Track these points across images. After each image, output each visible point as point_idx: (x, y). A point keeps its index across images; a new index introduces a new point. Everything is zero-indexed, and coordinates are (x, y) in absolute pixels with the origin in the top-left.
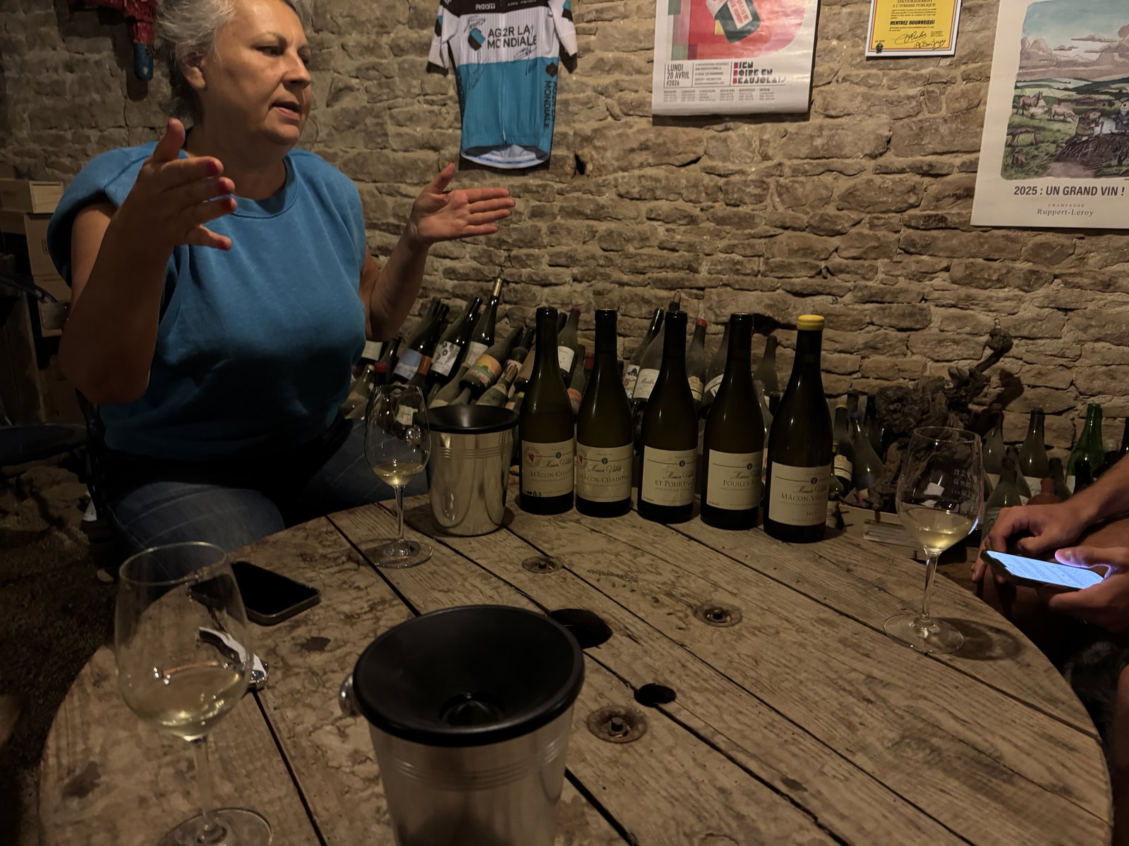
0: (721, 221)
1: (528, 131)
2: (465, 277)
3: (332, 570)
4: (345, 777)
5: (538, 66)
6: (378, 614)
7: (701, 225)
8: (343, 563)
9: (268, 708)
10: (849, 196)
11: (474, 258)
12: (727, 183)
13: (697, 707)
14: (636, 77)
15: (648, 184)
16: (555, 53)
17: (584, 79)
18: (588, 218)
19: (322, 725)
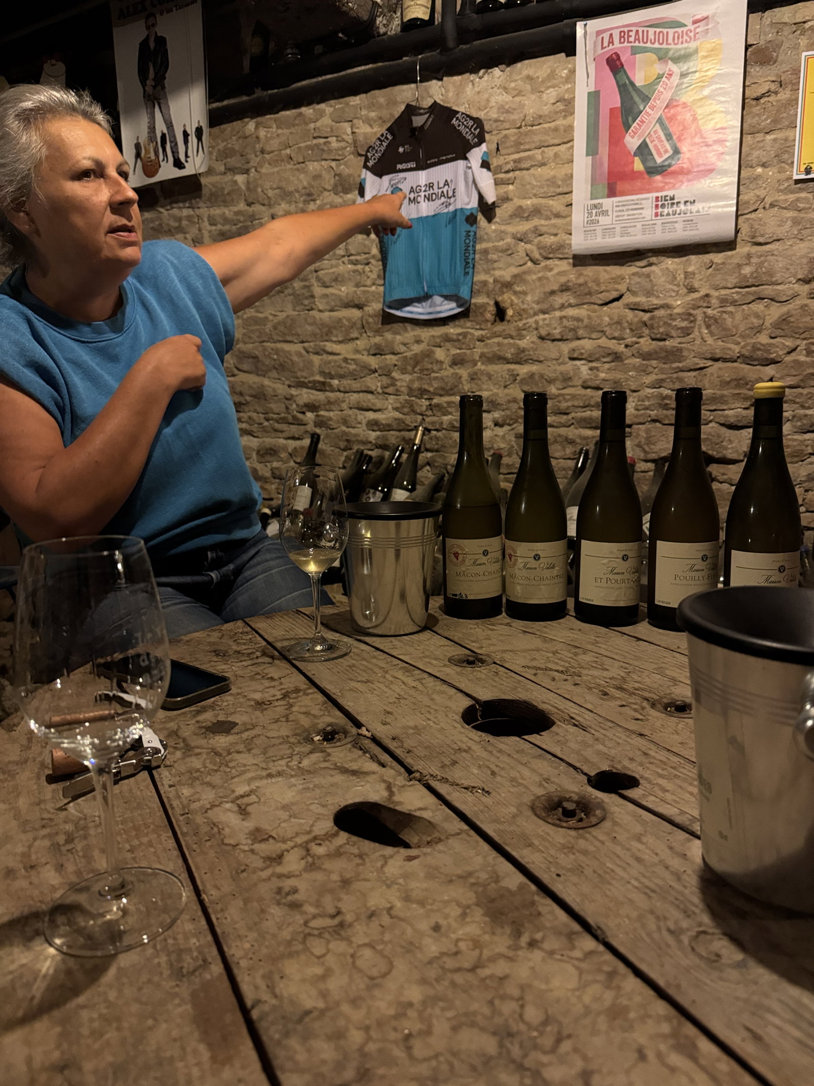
0: (647, 356)
1: (448, 281)
2: (388, 428)
3: (245, 663)
4: (242, 855)
5: (458, 217)
6: (291, 701)
7: (626, 362)
8: (257, 657)
9: (163, 785)
10: (783, 323)
11: (396, 409)
12: (652, 318)
13: (667, 794)
14: (554, 221)
15: (570, 324)
16: (474, 203)
17: (503, 228)
18: (508, 362)
19: (222, 803)
